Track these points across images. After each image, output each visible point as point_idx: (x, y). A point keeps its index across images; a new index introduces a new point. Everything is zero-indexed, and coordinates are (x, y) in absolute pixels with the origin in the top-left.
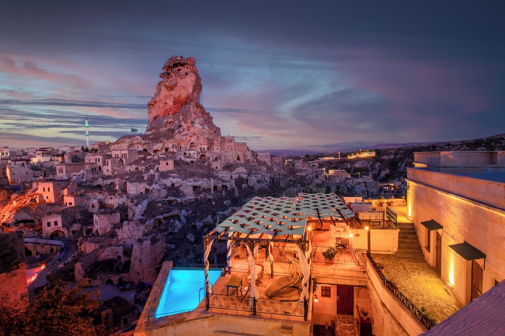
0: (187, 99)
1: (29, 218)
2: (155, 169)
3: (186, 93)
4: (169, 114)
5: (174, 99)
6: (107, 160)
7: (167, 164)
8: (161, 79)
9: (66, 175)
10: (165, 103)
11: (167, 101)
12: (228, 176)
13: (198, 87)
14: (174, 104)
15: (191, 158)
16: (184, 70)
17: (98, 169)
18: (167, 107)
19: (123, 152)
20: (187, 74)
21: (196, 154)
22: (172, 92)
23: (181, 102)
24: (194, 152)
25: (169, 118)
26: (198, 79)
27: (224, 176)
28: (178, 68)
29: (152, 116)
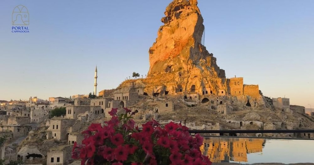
0: (189, 40)
1: (38, 152)
2: (154, 110)
3: (187, 34)
4: (169, 58)
5: (175, 42)
6: (109, 102)
7: (167, 105)
8: (163, 24)
9: (74, 115)
10: (166, 47)
11: (168, 45)
12: (237, 122)
13: (200, 28)
14: (175, 48)
15: (192, 101)
16: (185, 11)
17: (100, 112)
18: (168, 51)
19: (124, 95)
20: (188, 15)
21: (198, 97)
22: (173, 36)
23: (182, 44)
24: (195, 95)
25: (170, 61)
26: (200, 19)
27: (232, 121)
28: (180, 11)
29: (153, 61)
